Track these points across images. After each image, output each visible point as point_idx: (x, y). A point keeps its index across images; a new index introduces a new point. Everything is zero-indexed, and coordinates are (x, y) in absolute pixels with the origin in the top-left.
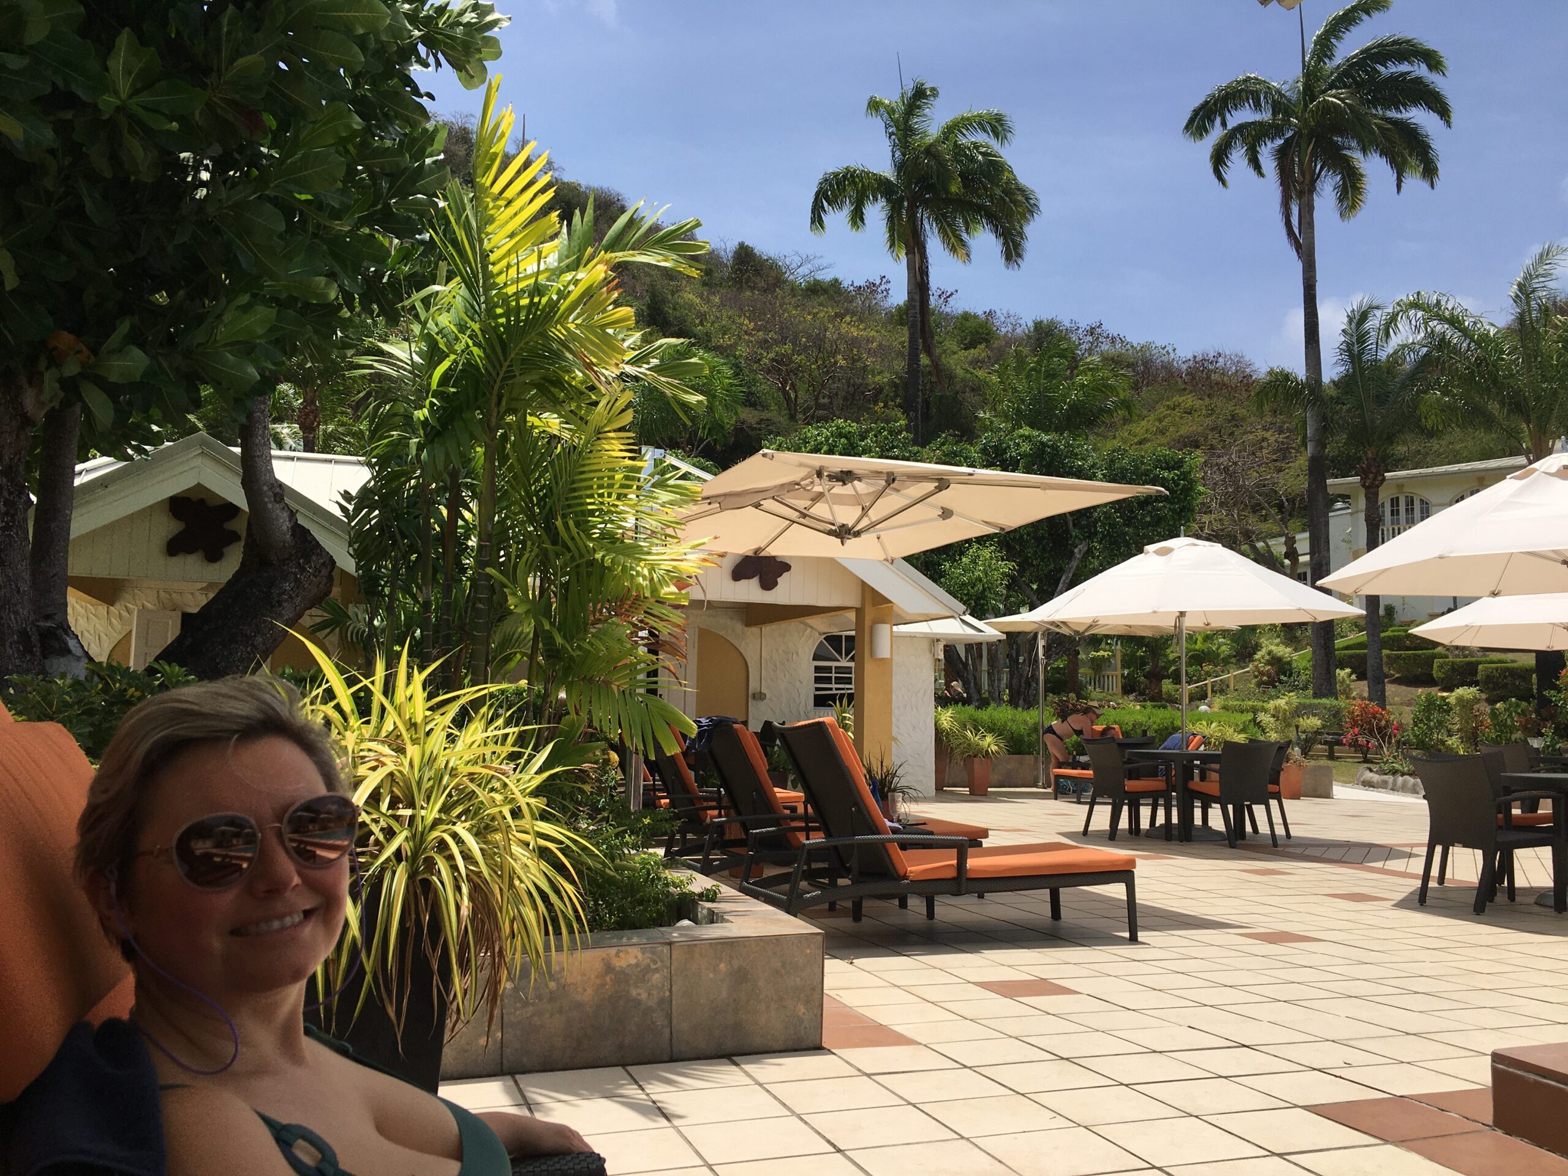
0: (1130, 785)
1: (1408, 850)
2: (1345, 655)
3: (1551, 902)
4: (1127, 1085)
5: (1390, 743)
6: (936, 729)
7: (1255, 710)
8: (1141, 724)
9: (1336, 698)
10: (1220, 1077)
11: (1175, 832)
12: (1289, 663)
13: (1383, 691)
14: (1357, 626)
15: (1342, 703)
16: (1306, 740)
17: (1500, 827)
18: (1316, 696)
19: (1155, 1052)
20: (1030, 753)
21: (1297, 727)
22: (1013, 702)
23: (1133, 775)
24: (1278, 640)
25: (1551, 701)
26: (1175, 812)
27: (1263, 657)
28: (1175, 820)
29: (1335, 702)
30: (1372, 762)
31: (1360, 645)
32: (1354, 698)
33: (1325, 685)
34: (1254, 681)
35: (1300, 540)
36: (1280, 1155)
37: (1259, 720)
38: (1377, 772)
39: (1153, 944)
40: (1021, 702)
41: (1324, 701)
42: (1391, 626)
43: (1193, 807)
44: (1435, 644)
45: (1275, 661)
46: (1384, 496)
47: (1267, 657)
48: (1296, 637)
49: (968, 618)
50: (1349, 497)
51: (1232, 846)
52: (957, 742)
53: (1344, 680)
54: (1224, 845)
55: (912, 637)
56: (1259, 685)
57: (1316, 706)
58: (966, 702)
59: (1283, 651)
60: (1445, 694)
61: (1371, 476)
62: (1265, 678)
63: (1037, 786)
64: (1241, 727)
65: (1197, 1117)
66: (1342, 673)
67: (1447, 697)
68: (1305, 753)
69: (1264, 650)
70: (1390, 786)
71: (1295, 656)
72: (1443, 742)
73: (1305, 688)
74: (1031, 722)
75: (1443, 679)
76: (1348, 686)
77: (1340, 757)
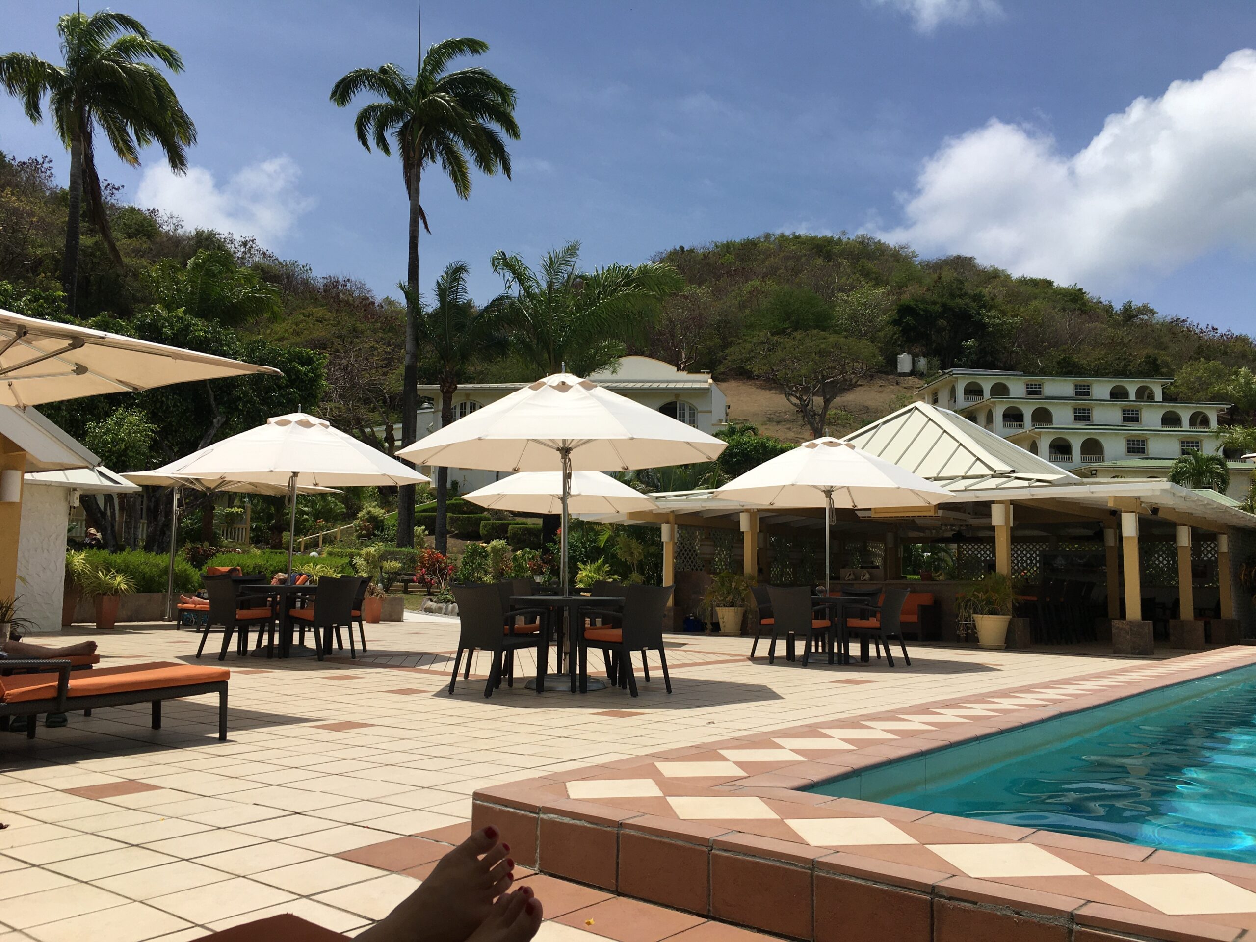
0: (241, 614)
1: (448, 655)
2: (422, 516)
3: (535, 686)
4: (187, 860)
5: (446, 580)
6: (67, 571)
7: (352, 556)
8: (260, 566)
9: (413, 548)
10: (271, 841)
11: (275, 651)
12: (382, 521)
13: (446, 543)
14: (432, 496)
15: (416, 551)
16: (388, 579)
17: (506, 635)
18: (399, 546)
19: (219, 828)
20: (159, 591)
21: (381, 568)
22: (148, 548)
23: (244, 606)
24: (375, 503)
25: (550, 550)
26: (276, 636)
27: (364, 516)
28: (276, 641)
29: (412, 551)
30: (434, 595)
31: (433, 510)
32: (426, 549)
33: (406, 538)
34: (355, 534)
35: (397, 429)
36: (307, 897)
37: (354, 562)
38: (435, 602)
39: (239, 741)
40: (155, 547)
41: (403, 549)
42: (455, 496)
43: (292, 632)
44: (482, 509)
45: (372, 519)
46: (456, 401)
47: (366, 516)
48: (389, 502)
49: (103, 469)
50: (433, 400)
51: (320, 659)
52: (88, 582)
53: (420, 534)
54: (314, 659)
55: (48, 485)
56: (359, 537)
57: (398, 553)
58: (100, 546)
59: (378, 512)
60: (484, 545)
61: (447, 385)
62: (364, 532)
63: (163, 620)
64: (340, 569)
65: (244, 877)
66: (419, 530)
67: (485, 547)
68: (387, 589)
69: (364, 511)
70: (443, 611)
71: (387, 516)
72: (480, 579)
73: (392, 540)
74: (163, 565)
75: (486, 535)
76: (422, 539)
77: (412, 592)
